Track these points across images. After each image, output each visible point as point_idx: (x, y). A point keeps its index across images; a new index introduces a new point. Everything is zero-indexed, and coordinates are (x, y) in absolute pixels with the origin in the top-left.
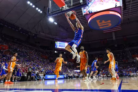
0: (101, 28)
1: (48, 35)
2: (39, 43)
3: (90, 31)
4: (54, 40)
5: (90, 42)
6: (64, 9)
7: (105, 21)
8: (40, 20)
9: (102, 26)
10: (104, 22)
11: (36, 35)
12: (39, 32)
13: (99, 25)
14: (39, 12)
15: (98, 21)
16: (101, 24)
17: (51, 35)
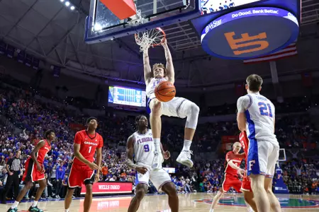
0: (237, 53)
1: (90, 69)
2: (65, 89)
3: (205, 58)
4: (107, 82)
5: (204, 89)
6: (134, 22)
7: (250, 36)
8: (71, 30)
9: (240, 49)
10: (245, 37)
11: (57, 68)
12: (67, 60)
13: (233, 47)
14: (68, 9)
15: (229, 36)
16: (237, 44)
17: (98, 68)
